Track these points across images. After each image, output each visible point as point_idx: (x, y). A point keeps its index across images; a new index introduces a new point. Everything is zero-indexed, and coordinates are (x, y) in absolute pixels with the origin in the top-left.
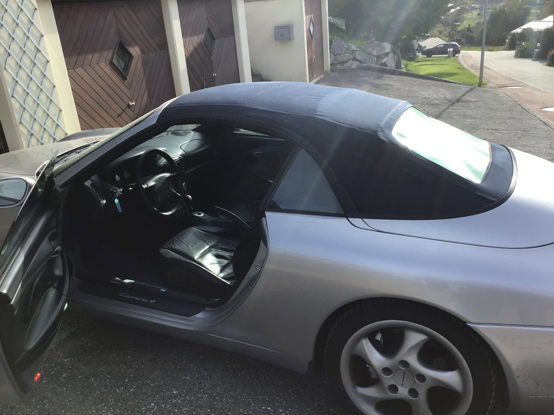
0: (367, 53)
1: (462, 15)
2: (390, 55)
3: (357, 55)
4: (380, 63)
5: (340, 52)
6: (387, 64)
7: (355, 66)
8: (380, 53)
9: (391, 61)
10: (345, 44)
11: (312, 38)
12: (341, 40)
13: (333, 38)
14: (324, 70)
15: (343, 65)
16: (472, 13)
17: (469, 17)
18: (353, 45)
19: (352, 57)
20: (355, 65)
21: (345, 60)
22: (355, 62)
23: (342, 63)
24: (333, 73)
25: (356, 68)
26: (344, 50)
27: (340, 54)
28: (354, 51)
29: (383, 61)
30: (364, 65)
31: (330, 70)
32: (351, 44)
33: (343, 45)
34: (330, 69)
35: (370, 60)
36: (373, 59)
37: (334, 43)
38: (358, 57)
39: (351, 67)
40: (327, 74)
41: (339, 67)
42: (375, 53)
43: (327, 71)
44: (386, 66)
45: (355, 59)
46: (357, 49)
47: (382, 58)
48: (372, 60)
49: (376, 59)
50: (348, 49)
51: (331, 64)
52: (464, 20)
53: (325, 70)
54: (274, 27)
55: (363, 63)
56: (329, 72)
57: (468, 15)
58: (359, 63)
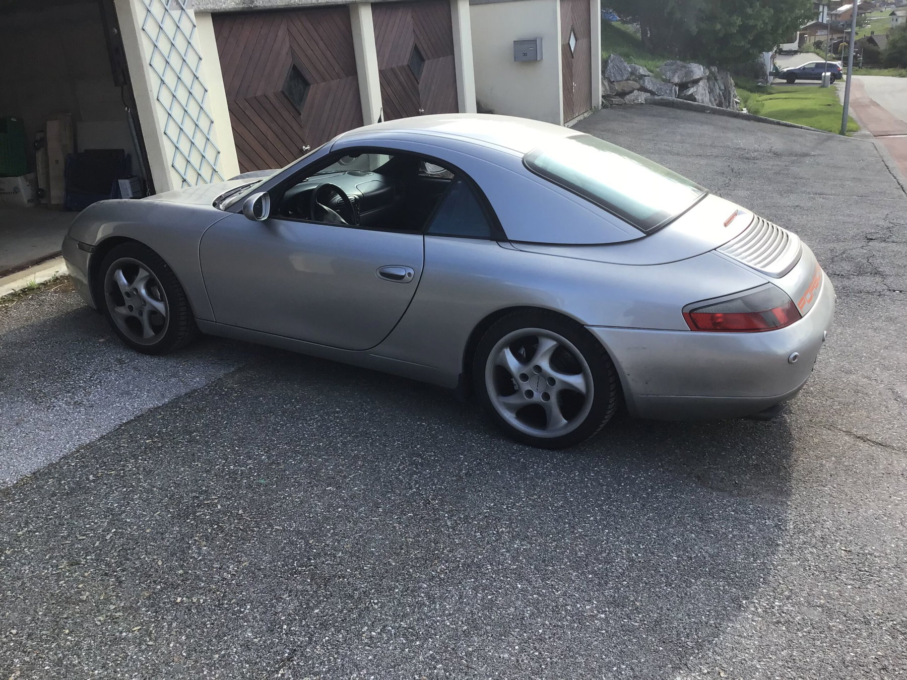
0: (664, 80)
1: (863, 15)
2: (701, 83)
3: (646, 83)
4: (683, 95)
5: (619, 78)
6: (696, 96)
7: (643, 99)
8: (684, 80)
9: (704, 92)
10: (628, 66)
11: (573, 58)
12: (622, 59)
13: (610, 56)
14: (591, 105)
15: (623, 98)
16: (881, 12)
17: (876, 18)
18: (641, 67)
19: (638, 86)
20: (642, 97)
21: (627, 90)
22: (643, 93)
23: (623, 94)
24: (604, 110)
25: (644, 102)
26: (625, 75)
27: (620, 81)
28: (642, 77)
29: (690, 92)
30: (656, 97)
31: (602, 105)
32: (637, 66)
33: (625, 67)
34: (601, 103)
35: (667, 89)
36: (673, 88)
37: (610, 65)
38: (648, 85)
39: (636, 102)
40: (595, 111)
41: (616, 100)
42: (676, 80)
43: (596, 107)
44: (695, 100)
45: (643, 89)
46: (647, 73)
47: (688, 88)
48: (671, 91)
49: (679, 89)
50: (632, 73)
51: (603, 97)
52: (865, 23)
53: (594, 103)
54: (514, 41)
55: (656, 94)
56: (600, 108)
57: (875, 15)
58: (649, 94)
